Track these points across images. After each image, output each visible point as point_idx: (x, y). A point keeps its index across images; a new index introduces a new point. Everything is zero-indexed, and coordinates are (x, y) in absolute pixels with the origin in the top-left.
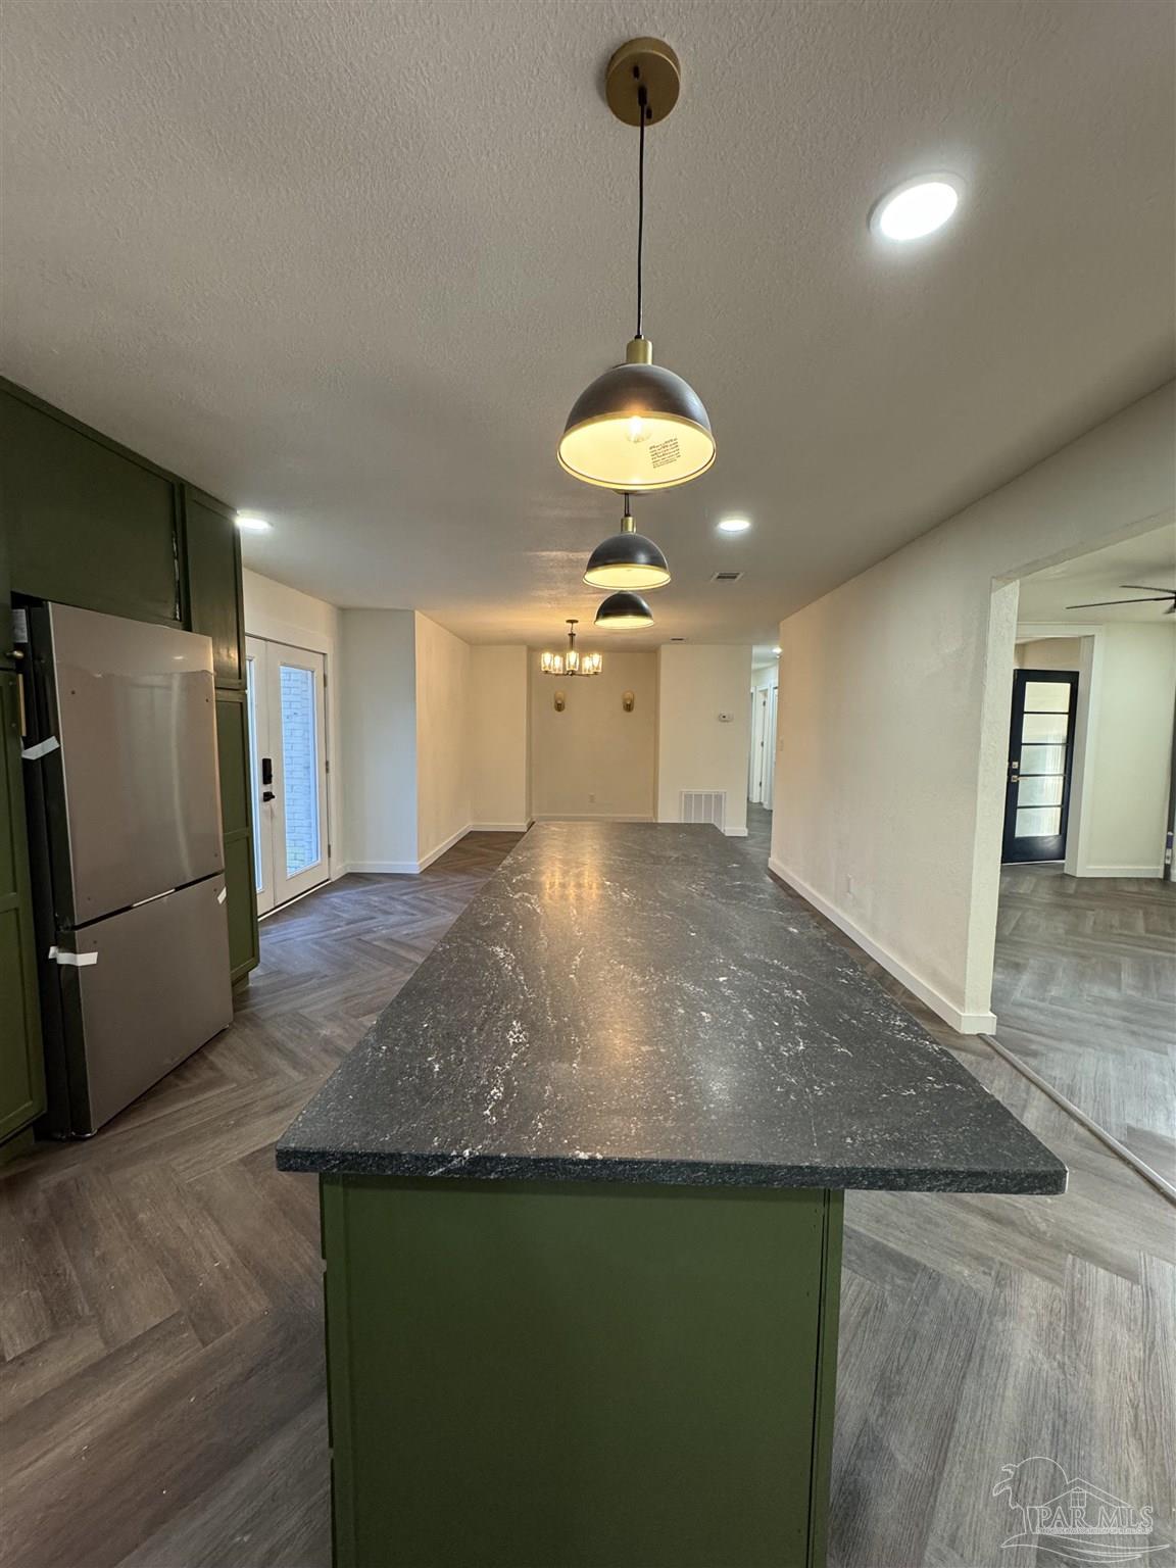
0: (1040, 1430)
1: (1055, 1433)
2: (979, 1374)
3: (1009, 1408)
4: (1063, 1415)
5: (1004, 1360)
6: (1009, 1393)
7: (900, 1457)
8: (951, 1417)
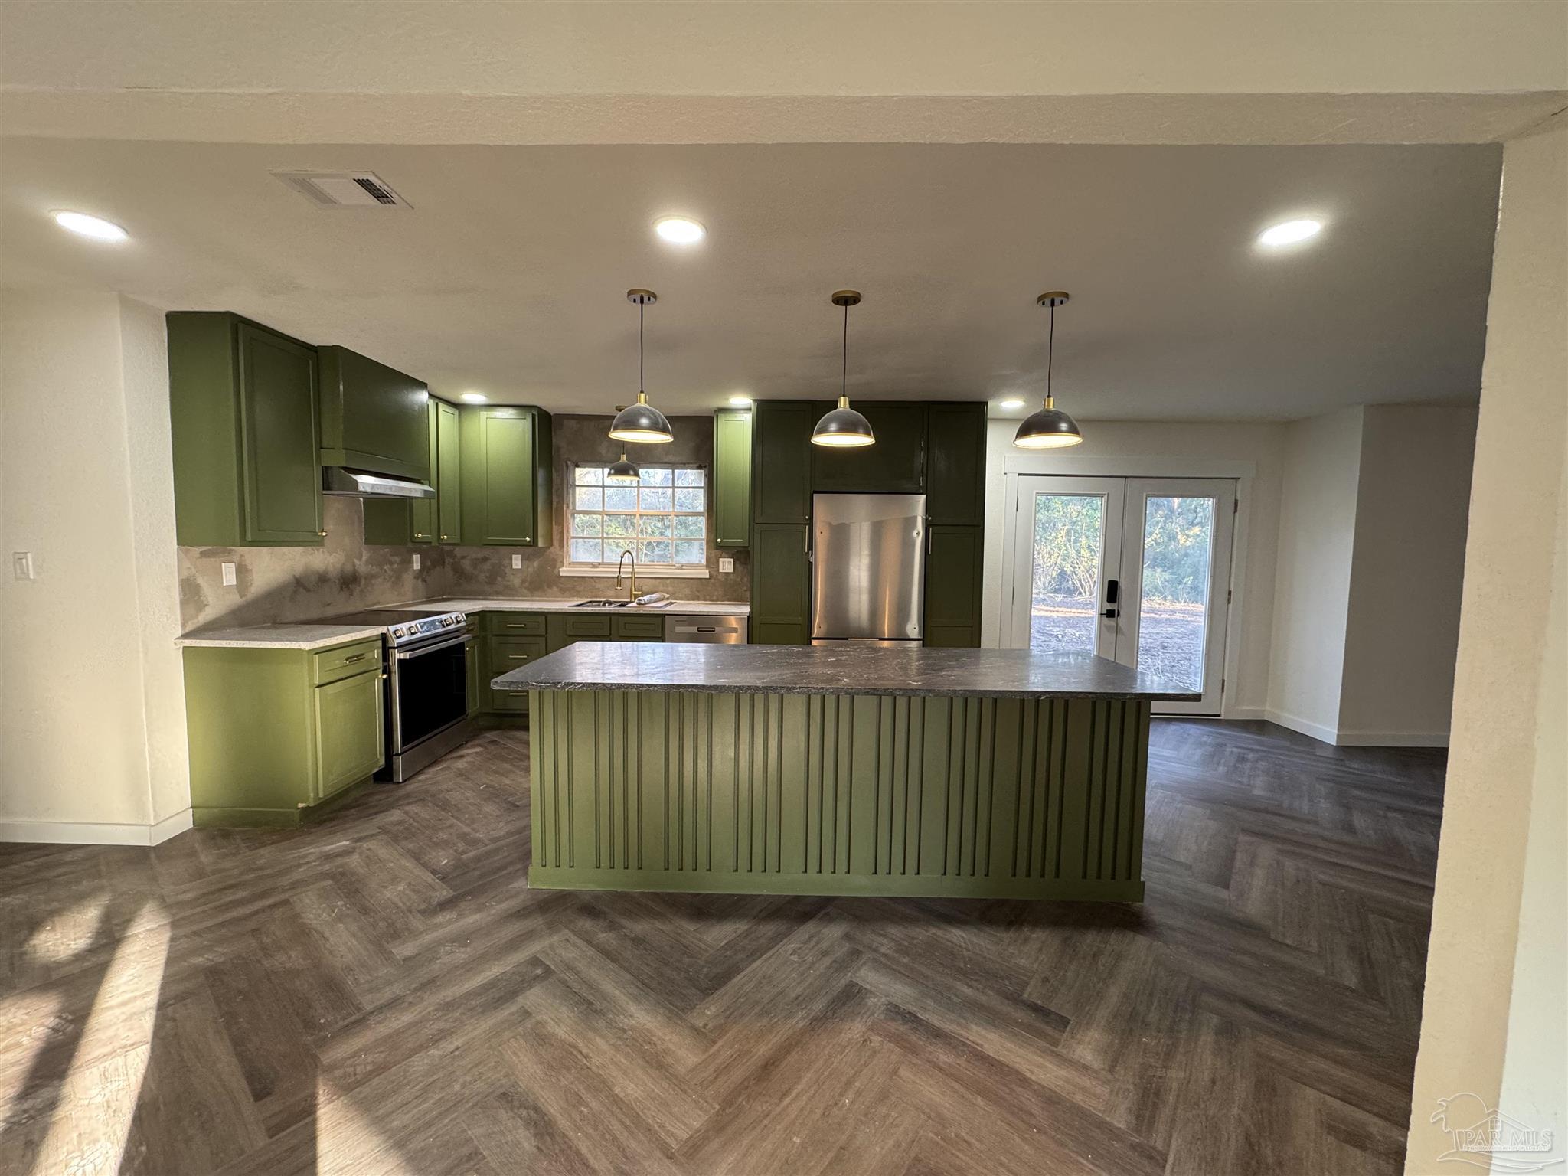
0: (594, 996)
1: (590, 1003)
2: (632, 983)
3: (608, 986)
4: (596, 1011)
5: (636, 1000)
6: (617, 992)
7: (604, 935)
8: (614, 961)
